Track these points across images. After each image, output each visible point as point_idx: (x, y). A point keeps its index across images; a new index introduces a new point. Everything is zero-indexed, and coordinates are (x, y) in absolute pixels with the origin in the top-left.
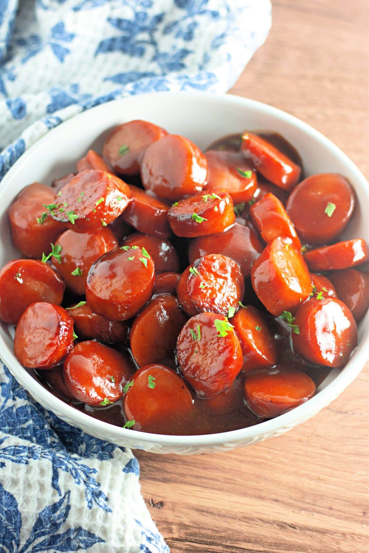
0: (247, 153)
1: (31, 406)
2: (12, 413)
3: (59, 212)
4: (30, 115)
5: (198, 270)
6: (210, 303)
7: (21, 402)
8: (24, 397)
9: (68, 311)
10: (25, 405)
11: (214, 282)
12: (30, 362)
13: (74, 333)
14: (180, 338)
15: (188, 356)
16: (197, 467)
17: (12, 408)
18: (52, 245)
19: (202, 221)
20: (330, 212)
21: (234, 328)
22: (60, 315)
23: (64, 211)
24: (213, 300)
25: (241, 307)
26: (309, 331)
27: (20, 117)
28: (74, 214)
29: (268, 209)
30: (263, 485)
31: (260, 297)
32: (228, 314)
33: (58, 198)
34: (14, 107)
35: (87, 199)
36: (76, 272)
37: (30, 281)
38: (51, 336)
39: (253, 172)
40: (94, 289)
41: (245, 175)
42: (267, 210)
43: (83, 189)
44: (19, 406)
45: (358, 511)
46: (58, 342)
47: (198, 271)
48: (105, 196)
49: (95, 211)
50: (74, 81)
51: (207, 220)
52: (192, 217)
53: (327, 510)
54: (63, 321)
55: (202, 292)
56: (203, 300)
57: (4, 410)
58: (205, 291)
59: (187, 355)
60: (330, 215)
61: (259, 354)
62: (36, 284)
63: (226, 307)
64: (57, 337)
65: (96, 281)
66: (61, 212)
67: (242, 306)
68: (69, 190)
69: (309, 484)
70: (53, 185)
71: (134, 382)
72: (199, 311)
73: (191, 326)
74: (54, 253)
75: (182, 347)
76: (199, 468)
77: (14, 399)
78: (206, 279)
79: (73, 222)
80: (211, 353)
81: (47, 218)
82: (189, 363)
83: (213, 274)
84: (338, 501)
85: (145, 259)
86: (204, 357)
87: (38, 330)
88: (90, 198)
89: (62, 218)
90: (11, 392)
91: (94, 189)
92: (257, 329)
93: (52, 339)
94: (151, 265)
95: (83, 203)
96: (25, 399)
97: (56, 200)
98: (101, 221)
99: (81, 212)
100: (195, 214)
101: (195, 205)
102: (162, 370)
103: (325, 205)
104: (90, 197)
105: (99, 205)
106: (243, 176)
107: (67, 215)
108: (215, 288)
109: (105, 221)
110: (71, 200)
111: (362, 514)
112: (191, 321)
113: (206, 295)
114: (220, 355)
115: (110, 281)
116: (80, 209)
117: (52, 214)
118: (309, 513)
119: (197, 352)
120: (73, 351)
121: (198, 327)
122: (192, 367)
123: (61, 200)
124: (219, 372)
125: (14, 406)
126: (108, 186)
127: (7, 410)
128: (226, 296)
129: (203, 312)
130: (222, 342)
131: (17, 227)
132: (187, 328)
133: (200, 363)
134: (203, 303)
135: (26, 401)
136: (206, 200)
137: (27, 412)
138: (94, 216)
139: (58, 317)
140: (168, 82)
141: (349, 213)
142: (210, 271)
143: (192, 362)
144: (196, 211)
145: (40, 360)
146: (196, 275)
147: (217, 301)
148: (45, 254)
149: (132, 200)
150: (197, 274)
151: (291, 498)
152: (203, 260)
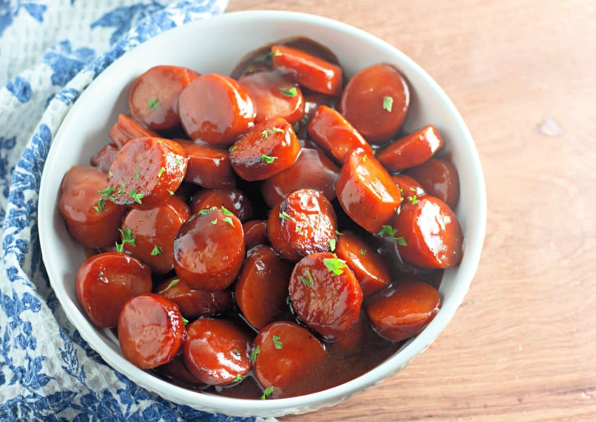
0: (283, 69)
1: (156, 404)
2: (139, 418)
3: (119, 195)
4: (37, 92)
5: (288, 213)
6: (310, 244)
7: (145, 404)
8: (146, 398)
9: (163, 294)
10: (150, 405)
11: (307, 220)
12: (149, 363)
13: (183, 318)
14: (291, 287)
15: (306, 305)
16: (341, 408)
17: (138, 412)
18: (120, 230)
19: (273, 160)
20: (389, 107)
21: (346, 263)
22: (165, 305)
23: (125, 193)
24: (312, 240)
25: (338, 236)
26: (418, 240)
27: (28, 99)
28: (137, 193)
29: (330, 124)
30: (411, 405)
31: (355, 220)
32: (330, 248)
33: (112, 180)
34: (18, 89)
35: (145, 173)
36: (155, 251)
37: (114, 277)
38: (163, 330)
39: (297, 87)
40: (187, 266)
41: (291, 94)
42: (329, 126)
43: (135, 163)
44: (144, 408)
45: (513, 400)
46: (173, 334)
47: (289, 215)
48: (163, 165)
49: (160, 184)
50: (61, 38)
51: (277, 158)
52: (261, 159)
53: (483, 409)
54: (170, 311)
55: (300, 235)
56: (303, 242)
57: (128, 417)
58: (302, 234)
59: (304, 304)
60: (389, 109)
61: (375, 279)
62: (121, 278)
63: (327, 241)
64: (171, 329)
65: (186, 257)
66: (121, 194)
67: (340, 234)
68: (120, 167)
69: (456, 389)
70: (94, 164)
71: (260, 348)
72: (302, 254)
73: (299, 272)
74: (126, 239)
75: (297, 296)
76: (343, 408)
77: (137, 403)
78: (299, 220)
79: (140, 202)
80: (329, 294)
81: (105, 203)
82: (310, 312)
83: (304, 213)
84: (489, 397)
85: (228, 218)
86: (324, 301)
87: (146, 328)
88: (148, 171)
89: (126, 202)
90: (132, 397)
91: (149, 160)
92: (362, 253)
93: (166, 333)
94: (237, 222)
95: (143, 178)
96: (148, 399)
97: (110, 183)
98: (168, 191)
99: (144, 189)
100: (264, 156)
101: (258, 144)
102: (284, 326)
103: (381, 101)
104: (148, 169)
105: (162, 176)
106: (289, 96)
107: (131, 196)
108: (310, 226)
109: (171, 190)
110: (128, 179)
111: (517, 402)
112: (298, 267)
113: (304, 236)
114: (340, 295)
115: (201, 252)
116: (141, 186)
117: (113, 199)
118: (466, 418)
119: (314, 298)
120: (189, 338)
121: (307, 272)
122: (315, 314)
123: (115, 181)
124: (345, 311)
125: (139, 410)
126: (162, 153)
127: (132, 416)
128: (322, 230)
129: (306, 255)
130: (338, 281)
131: (76, 222)
132: (295, 277)
133: (322, 308)
134: (304, 245)
135: (150, 400)
136: (267, 136)
137: (155, 411)
138: (159, 189)
139: (163, 308)
140: (170, 14)
141: (407, 102)
142: (300, 211)
143: (312, 309)
144: (262, 151)
145: (159, 358)
146: (288, 220)
147: (316, 240)
148: (117, 243)
149: (189, 158)
150: (288, 218)
151: (443, 409)
152: (289, 201)
